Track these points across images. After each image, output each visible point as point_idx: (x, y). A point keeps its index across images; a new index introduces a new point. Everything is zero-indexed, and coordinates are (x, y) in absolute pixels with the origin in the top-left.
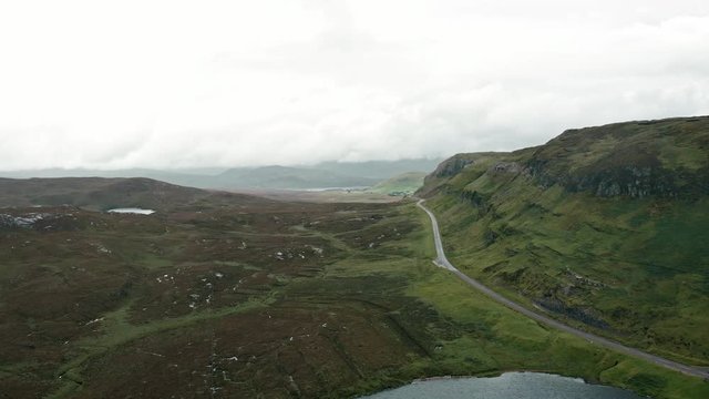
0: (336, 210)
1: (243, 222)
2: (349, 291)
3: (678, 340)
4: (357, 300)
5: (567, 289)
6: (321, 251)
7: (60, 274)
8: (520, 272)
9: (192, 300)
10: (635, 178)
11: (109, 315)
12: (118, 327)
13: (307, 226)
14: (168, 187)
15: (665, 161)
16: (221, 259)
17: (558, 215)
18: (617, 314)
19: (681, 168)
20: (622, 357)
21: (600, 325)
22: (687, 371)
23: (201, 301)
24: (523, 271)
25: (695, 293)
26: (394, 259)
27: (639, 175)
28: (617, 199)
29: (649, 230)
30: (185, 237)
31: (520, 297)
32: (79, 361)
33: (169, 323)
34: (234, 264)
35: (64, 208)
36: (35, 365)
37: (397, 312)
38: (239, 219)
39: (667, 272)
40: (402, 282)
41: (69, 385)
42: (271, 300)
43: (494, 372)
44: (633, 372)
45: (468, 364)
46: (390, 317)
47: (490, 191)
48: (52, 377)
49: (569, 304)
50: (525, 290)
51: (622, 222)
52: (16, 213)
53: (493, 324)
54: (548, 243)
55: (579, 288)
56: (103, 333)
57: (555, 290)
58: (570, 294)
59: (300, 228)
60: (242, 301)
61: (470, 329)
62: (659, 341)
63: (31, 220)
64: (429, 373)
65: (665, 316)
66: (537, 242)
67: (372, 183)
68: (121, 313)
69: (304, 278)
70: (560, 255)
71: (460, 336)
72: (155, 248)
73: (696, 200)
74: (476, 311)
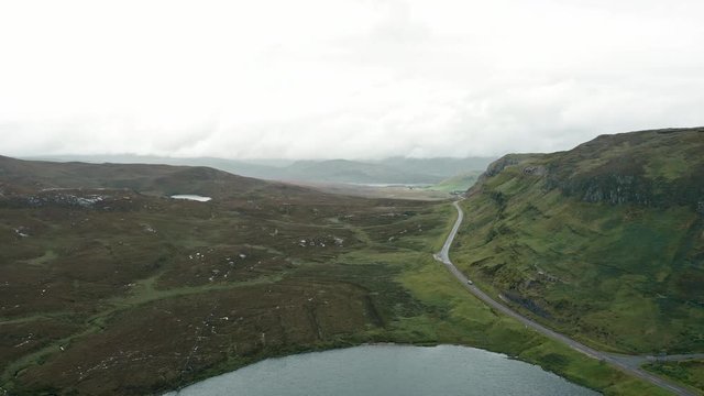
0: (377, 205)
1: (285, 212)
2: (346, 275)
3: (600, 330)
4: (348, 283)
5: (527, 283)
6: (341, 241)
7: (109, 248)
8: (499, 266)
9: (213, 274)
10: (617, 185)
11: (140, 282)
12: (146, 291)
13: (342, 219)
14: (229, 177)
15: (648, 170)
16: (251, 243)
17: (548, 217)
18: (559, 306)
19: (661, 178)
20: (546, 339)
21: (545, 314)
22: (591, 354)
23: (220, 275)
24: (501, 266)
25: (633, 292)
26: (403, 252)
27: (622, 182)
28: (599, 204)
29: (618, 233)
30: (226, 223)
31: (492, 289)
32: (106, 313)
33: (187, 290)
34: (261, 248)
35: (124, 192)
36: (72, 313)
37: (376, 293)
38: (282, 209)
39: (616, 271)
40: (397, 270)
41: (94, 328)
42: (279, 279)
43: (433, 343)
44: (548, 352)
45: (413, 335)
46: (367, 297)
47: (513, 193)
48: (83, 323)
49: (525, 296)
50: (497, 283)
51: (595, 226)
52: (80, 194)
53: (453, 307)
54: (529, 242)
55: (537, 283)
56: (132, 294)
57: (519, 283)
58: (529, 287)
59: (335, 220)
60: (252, 277)
61: (431, 310)
62: (586, 330)
63: (92, 201)
64: (377, 340)
65: (598, 309)
66: (522, 241)
67: (437, 181)
68: (151, 281)
69: (316, 264)
70: (534, 252)
71: (419, 315)
72: (198, 230)
73: (666, 208)
74: (444, 296)
